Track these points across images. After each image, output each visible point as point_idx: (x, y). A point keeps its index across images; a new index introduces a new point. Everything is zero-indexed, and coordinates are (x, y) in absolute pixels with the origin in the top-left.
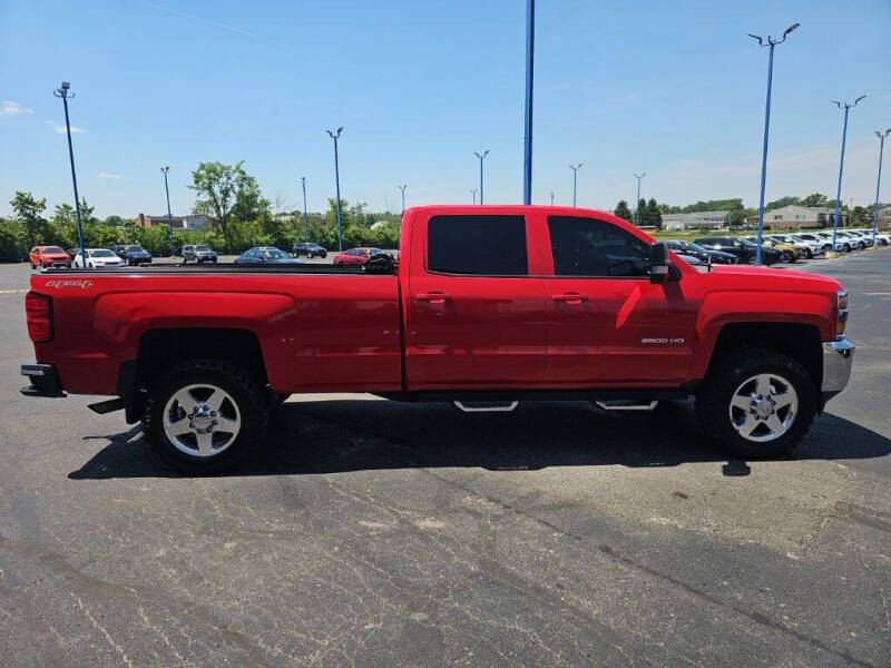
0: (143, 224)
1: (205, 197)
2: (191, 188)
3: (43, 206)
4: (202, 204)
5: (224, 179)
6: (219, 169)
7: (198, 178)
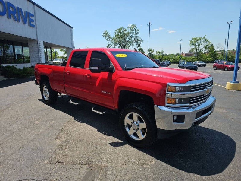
0: (183, 54)
1: (193, 47)
2: (189, 45)
3: (153, 51)
4: (192, 49)
5: (199, 41)
6: (198, 38)
7: (191, 42)
